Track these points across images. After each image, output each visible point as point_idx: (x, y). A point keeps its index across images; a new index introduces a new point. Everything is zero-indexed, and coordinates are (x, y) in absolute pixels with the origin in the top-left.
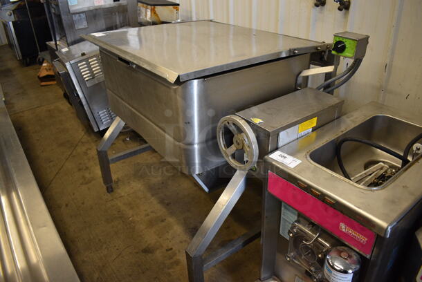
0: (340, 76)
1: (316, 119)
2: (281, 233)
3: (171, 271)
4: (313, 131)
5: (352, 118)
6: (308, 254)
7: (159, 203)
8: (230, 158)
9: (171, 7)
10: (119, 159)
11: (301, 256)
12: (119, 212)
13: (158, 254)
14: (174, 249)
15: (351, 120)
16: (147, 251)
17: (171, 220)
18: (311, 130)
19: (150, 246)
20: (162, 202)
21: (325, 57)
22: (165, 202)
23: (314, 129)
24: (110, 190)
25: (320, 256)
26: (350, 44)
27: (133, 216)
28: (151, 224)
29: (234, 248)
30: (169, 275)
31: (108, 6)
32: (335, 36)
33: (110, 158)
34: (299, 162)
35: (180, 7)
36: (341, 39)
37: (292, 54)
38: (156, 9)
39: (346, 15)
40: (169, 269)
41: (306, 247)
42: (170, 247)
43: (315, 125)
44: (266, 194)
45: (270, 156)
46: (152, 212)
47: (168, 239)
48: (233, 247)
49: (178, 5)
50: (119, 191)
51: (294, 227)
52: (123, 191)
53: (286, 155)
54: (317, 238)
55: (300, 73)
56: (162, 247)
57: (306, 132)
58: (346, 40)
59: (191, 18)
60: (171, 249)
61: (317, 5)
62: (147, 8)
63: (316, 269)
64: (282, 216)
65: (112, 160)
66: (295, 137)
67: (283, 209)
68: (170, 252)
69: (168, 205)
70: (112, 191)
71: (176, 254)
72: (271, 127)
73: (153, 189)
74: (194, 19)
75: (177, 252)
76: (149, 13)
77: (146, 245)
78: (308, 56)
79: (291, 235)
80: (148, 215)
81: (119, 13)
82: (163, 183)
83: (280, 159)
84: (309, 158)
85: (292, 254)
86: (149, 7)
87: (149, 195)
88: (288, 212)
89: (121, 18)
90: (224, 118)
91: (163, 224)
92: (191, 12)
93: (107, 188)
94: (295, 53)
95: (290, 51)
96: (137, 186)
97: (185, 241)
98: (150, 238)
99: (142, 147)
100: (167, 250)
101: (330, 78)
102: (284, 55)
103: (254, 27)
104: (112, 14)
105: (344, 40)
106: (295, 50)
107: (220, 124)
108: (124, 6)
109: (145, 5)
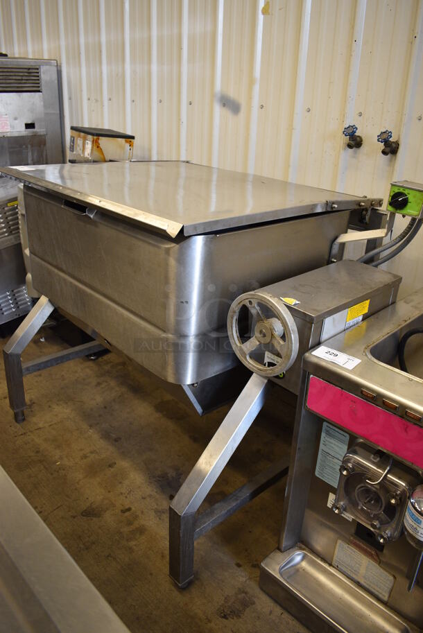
0: (387, 246)
1: (368, 302)
2: (317, 474)
3: (132, 543)
4: (363, 320)
5: (412, 304)
6: (369, 502)
7: (101, 438)
8: (248, 358)
9: (123, 141)
10: (39, 367)
11: (358, 505)
12: (37, 452)
13: (109, 518)
14: (133, 509)
15: (412, 306)
16: (91, 513)
17: (124, 464)
18: (361, 318)
19: (94, 506)
20: (106, 436)
21: (367, 218)
22: (110, 436)
23: (365, 317)
24: (20, 417)
25: (393, 501)
26: (414, 197)
27: (61, 458)
28: (92, 470)
29: (239, 501)
30: (131, 550)
31: (16, 135)
32: (392, 185)
33: (24, 366)
34: (357, 361)
35: (135, 142)
36: (401, 190)
37: (329, 209)
38: (100, 141)
39: (391, 163)
40: (127, 540)
41: (367, 491)
42: (127, 507)
43: (366, 311)
44: (303, 411)
45: (314, 353)
46: (92, 453)
47: (122, 493)
48: (237, 500)
49: (133, 138)
50: (34, 419)
51: (346, 461)
52: (41, 420)
53: (336, 352)
54: (386, 475)
55: (336, 238)
56: (114, 506)
57: (355, 320)
58: (410, 191)
59: (150, 156)
60: (129, 509)
61: (350, 146)
62: (85, 139)
63: (381, 523)
64: (322, 446)
65: (27, 369)
66: (342, 328)
67: (323, 435)
68: (127, 514)
69: (116, 440)
70: (24, 420)
71: (137, 516)
72: (315, 310)
73: (90, 417)
74: (155, 158)
75: (139, 513)
76: (89, 146)
77: (88, 504)
78: (346, 215)
79: (345, 473)
80: (85, 457)
81: (32, 146)
82: (105, 407)
83: (330, 358)
84: (370, 356)
85: (342, 503)
86: (90, 137)
87: (85, 426)
88: (332, 441)
89: (36, 154)
90: (243, 296)
91: (112, 470)
92: (150, 150)
93: (16, 415)
94: (332, 208)
95: (327, 203)
96: (63, 412)
97: (150, 496)
98: (93, 492)
99: (65, 352)
100: (123, 511)
101: (375, 248)
102: (319, 210)
103: (251, 171)
104: (21, 146)
105: (406, 192)
106: (333, 203)
107: (235, 306)
108: (41, 136)
109: (82, 134)
